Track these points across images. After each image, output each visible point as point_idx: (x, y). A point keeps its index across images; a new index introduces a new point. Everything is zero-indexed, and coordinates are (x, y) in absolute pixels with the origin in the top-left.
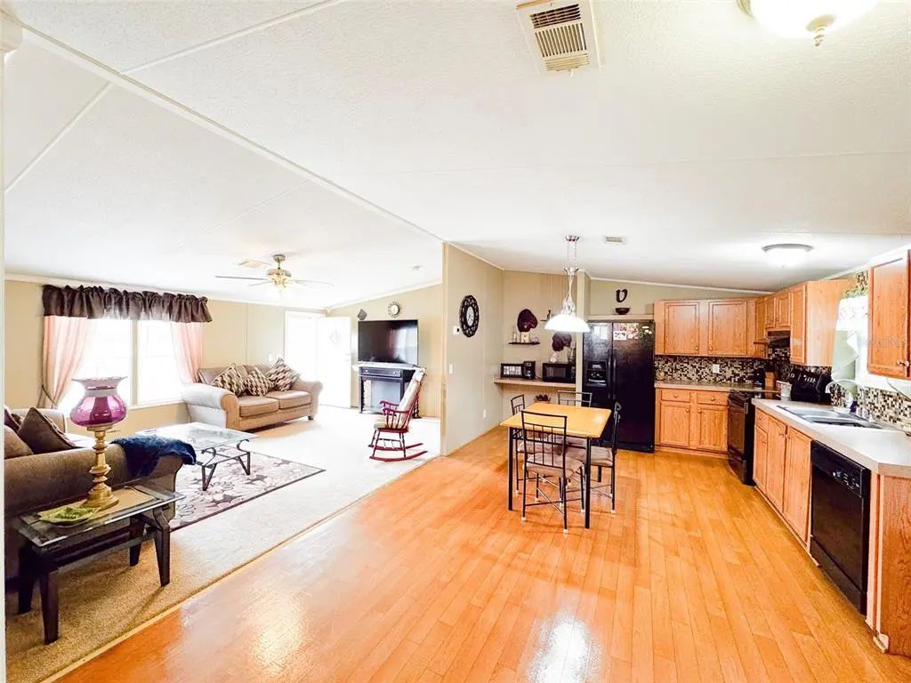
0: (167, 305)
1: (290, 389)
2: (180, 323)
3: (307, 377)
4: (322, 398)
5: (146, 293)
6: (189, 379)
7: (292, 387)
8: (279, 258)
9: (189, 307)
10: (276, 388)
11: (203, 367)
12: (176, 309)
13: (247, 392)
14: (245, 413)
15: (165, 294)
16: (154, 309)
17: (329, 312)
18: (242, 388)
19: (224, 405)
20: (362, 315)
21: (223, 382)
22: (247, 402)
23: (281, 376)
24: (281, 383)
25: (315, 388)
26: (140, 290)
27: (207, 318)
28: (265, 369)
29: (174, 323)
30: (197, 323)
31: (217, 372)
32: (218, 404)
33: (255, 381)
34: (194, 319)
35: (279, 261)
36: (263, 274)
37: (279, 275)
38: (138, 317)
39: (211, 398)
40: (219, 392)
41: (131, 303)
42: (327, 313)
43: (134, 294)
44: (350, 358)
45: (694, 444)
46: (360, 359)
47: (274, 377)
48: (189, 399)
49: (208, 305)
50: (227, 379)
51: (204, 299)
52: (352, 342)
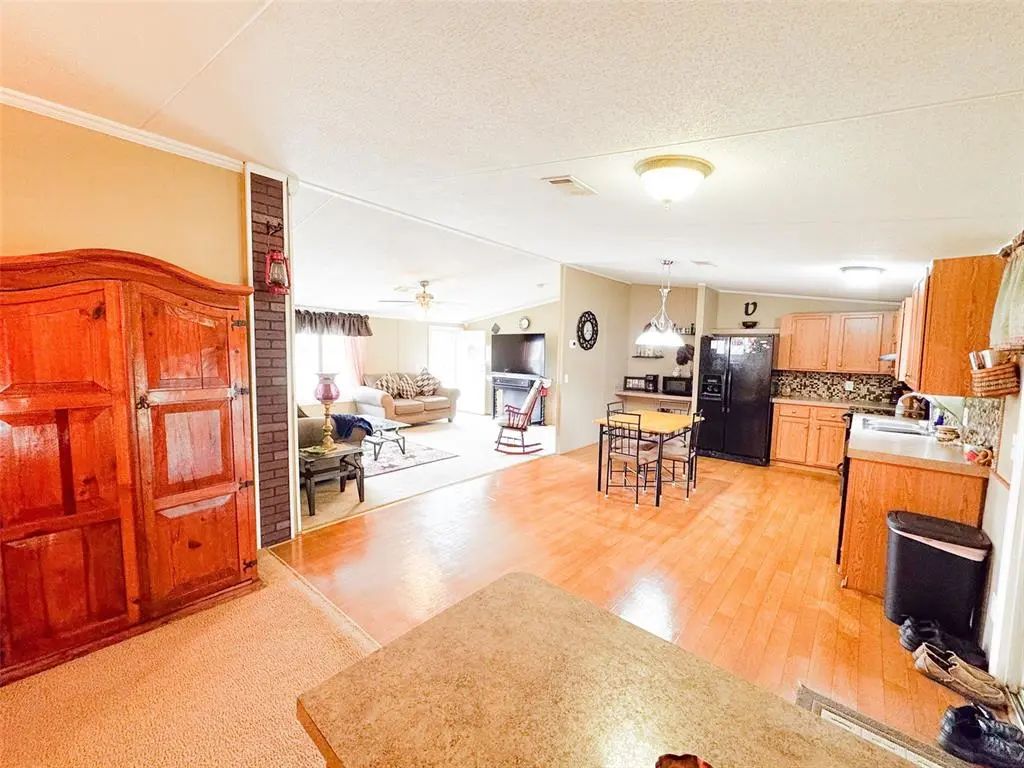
0: (341, 322)
1: (433, 394)
2: (350, 337)
3: (447, 384)
4: (460, 404)
5: (327, 313)
6: (357, 383)
7: (434, 393)
8: (424, 284)
9: (356, 324)
10: (422, 393)
11: (369, 373)
12: (347, 325)
13: (400, 396)
14: (399, 411)
15: (340, 313)
16: (333, 325)
17: (466, 325)
18: (396, 392)
19: (384, 404)
20: (496, 328)
21: (382, 385)
22: (400, 403)
23: (426, 383)
24: (425, 389)
25: (453, 395)
26: (323, 311)
27: (369, 333)
28: (413, 377)
29: (346, 337)
30: (362, 337)
31: (377, 378)
32: (379, 402)
33: (406, 387)
34: (359, 334)
35: (424, 286)
36: (413, 298)
37: (424, 298)
38: (323, 331)
39: (375, 398)
40: (380, 394)
41: (318, 321)
42: (465, 327)
43: (320, 314)
44: (484, 368)
45: (811, 460)
46: (493, 370)
47: (420, 384)
48: (358, 400)
49: (369, 322)
50: (385, 384)
51: (367, 317)
52: (485, 354)
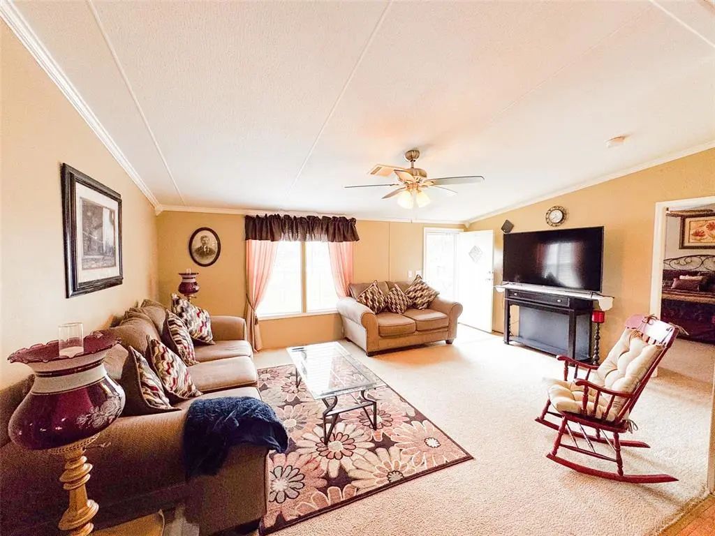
0: (325, 227)
1: (428, 307)
2: (334, 243)
5: (309, 217)
8: (412, 155)
9: (341, 229)
10: (414, 306)
11: (353, 283)
12: (331, 231)
13: (388, 310)
14: (384, 332)
15: (323, 217)
16: (315, 231)
18: (383, 305)
19: (365, 321)
20: (507, 226)
21: (366, 298)
23: (419, 294)
24: (419, 301)
25: (454, 310)
26: (305, 215)
27: (356, 238)
28: (404, 286)
29: (331, 243)
30: (348, 243)
33: (395, 298)
34: (345, 239)
35: (412, 158)
38: (305, 239)
39: (355, 315)
40: (361, 309)
41: (299, 227)
42: (465, 227)
43: (301, 219)
46: (505, 279)
47: (412, 295)
48: (342, 312)
49: (356, 225)
50: (370, 296)
51: (353, 220)
52: (494, 258)
